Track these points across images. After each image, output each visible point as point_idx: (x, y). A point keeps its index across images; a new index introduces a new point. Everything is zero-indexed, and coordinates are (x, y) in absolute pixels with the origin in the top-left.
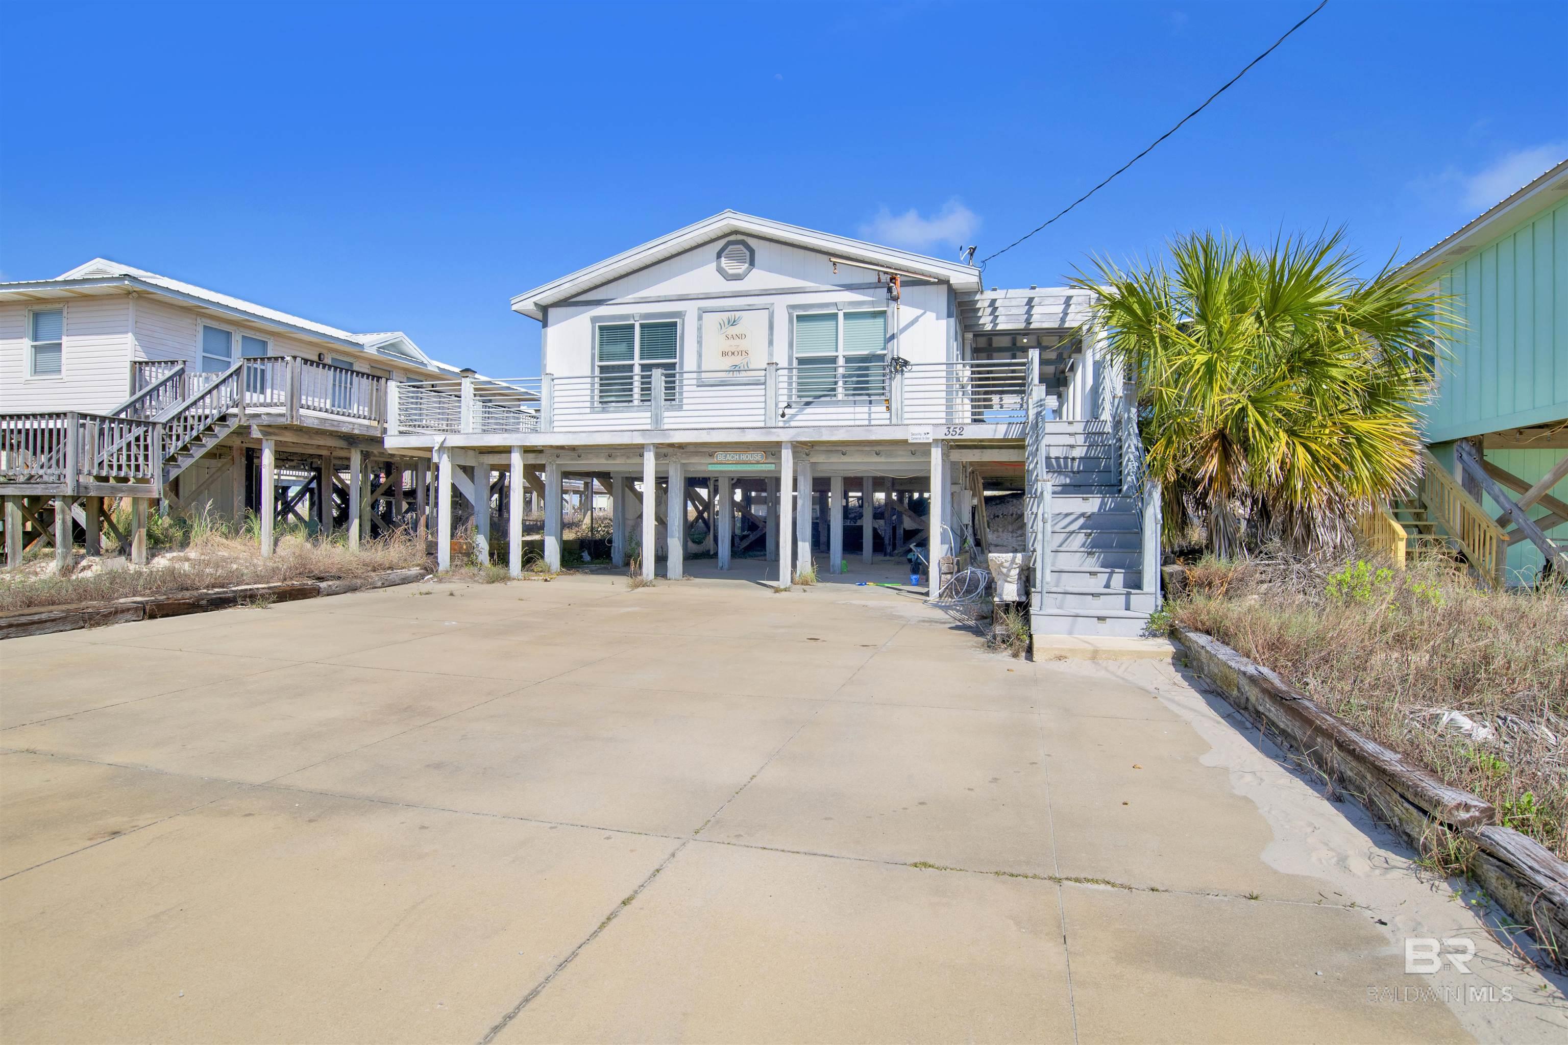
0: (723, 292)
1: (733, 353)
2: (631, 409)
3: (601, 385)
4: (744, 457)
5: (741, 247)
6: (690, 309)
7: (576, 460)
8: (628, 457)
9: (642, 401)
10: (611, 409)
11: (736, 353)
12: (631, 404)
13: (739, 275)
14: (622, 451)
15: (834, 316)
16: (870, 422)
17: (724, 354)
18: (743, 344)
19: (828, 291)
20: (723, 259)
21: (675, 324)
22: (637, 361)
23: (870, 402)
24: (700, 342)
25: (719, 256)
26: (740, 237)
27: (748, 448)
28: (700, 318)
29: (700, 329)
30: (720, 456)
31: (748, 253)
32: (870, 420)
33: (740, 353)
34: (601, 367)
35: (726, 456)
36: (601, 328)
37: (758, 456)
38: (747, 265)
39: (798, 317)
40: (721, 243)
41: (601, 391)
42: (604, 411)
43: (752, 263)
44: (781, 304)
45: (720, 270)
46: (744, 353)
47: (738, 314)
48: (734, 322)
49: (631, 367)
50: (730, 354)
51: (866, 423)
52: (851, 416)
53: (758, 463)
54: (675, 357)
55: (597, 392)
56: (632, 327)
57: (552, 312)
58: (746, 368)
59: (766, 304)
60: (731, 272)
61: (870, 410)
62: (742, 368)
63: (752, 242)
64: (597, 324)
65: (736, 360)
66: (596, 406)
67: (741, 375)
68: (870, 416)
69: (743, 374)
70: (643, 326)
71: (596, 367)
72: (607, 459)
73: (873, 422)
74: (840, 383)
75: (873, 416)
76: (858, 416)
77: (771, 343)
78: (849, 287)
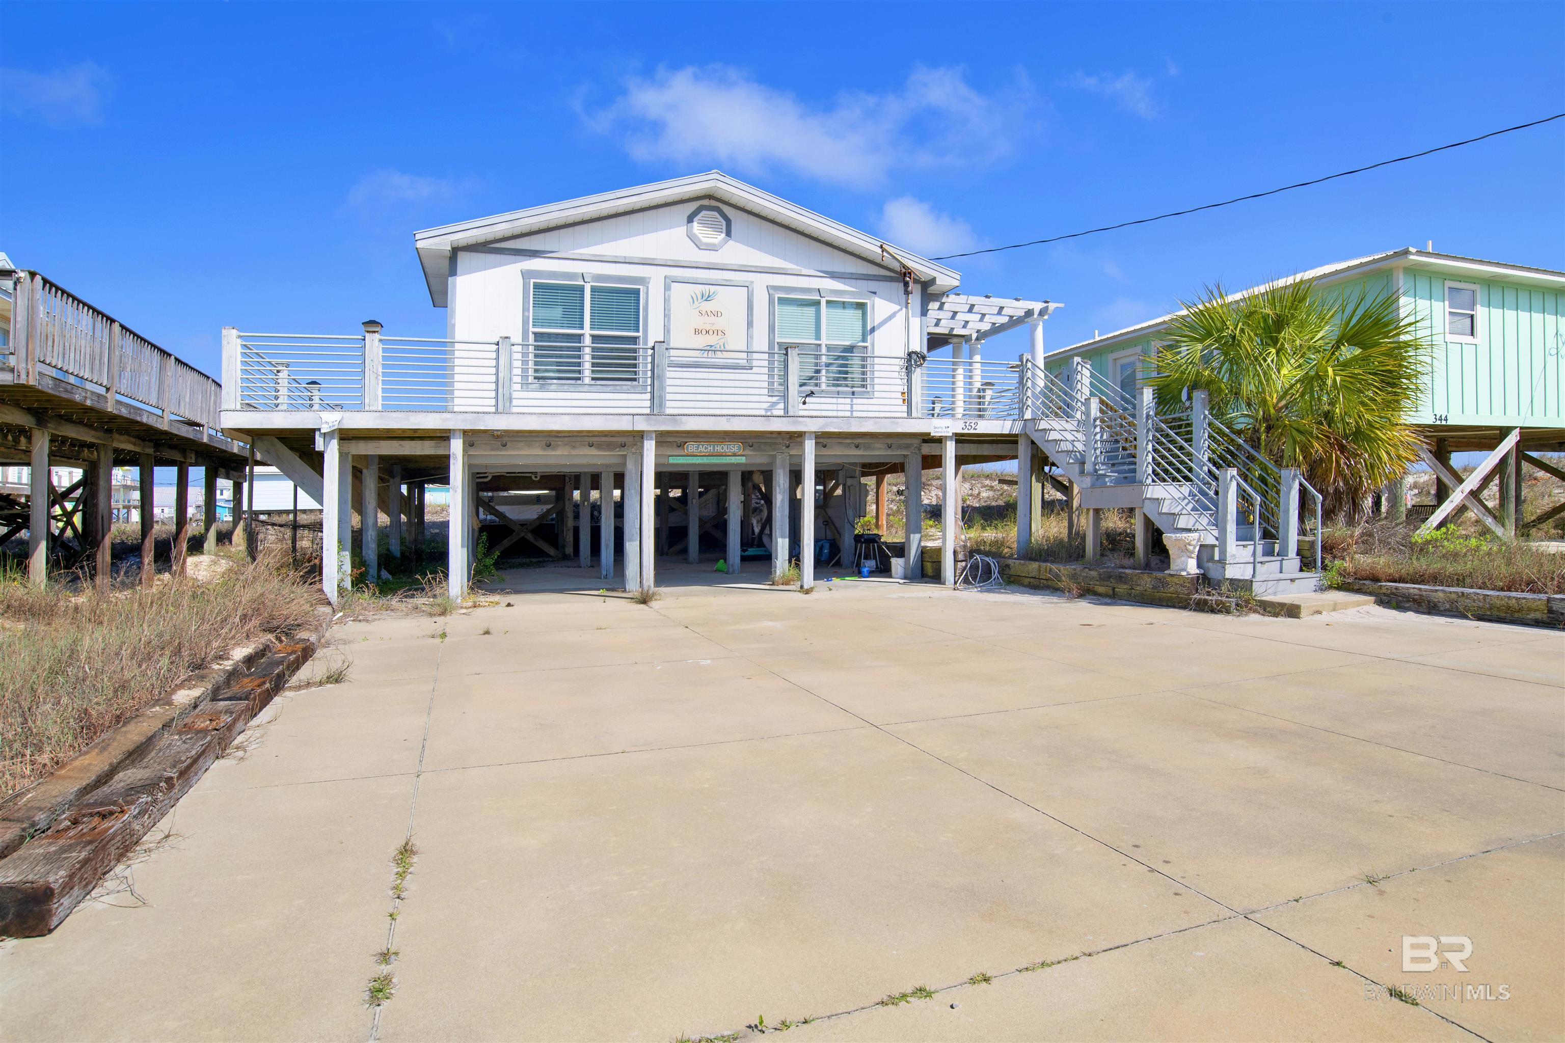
0: (697, 262)
1: (707, 332)
2: (581, 389)
3: (536, 356)
4: (719, 449)
5: (716, 214)
6: (656, 276)
7: (497, 449)
8: (574, 447)
9: (593, 379)
10: (553, 387)
11: (711, 332)
12: (579, 382)
13: (714, 245)
14: (566, 439)
15: (817, 303)
16: (852, 414)
17: (697, 332)
18: (719, 323)
19: (809, 276)
20: (695, 224)
21: (637, 292)
22: (587, 331)
23: (853, 393)
24: (667, 316)
25: (690, 219)
26: (714, 203)
27: (724, 438)
28: (667, 288)
29: (667, 300)
30: (691, 447)
31: (724, 223)
32: (852, 411)
33: (716, 332)
34: (535, 334)
35: (698, 448)
36: (537, 286)
37: (735, 447)
38: (723, 235)
39: (779, 299)
40: (693, 206)
41: (536, 363)
42: (542, 388)
43: (728, 233)
44: (761, 282)
45: (691, 237)
46: (720, 332)
47: (713, 289)
48: (709, 297)
49: (579, 338)
50: (704, 332)
51: (848, 414)
52: (834, 407)
53: (734, 455)
54: (638, 331)
55: (531, 364)
56: (581, 289)
57: (462, 257)
58: (722, 348)
59: (745, 281)
60: (705, 240)
61: (852, 401)
62: (718, 348)
63: (727, 210)
64: (532, 281)
65: (712, 340)
66: (530, 381)
67: (716, 356)
68: (852, 408)
69: (719, 354)
70: (594, 290)
71: (531, 333)
72: (544, 450)
73: (855, 414)
74: (823, 372)
75: (855, 408)
76: (841, 407)
77: (750, 324)
78: (833, 275)
